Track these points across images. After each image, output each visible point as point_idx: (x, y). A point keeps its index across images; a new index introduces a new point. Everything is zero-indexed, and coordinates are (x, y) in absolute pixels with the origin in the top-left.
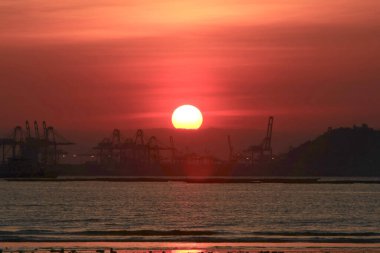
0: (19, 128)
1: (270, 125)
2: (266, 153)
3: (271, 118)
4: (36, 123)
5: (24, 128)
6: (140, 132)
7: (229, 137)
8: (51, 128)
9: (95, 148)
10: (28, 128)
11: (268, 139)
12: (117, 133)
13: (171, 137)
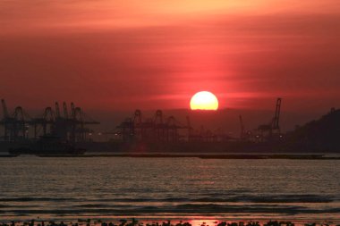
0: (49, 108)
1: (278, 106)
2: (275, 131)
3: (279, 99)
4: (64, 104)
5: (54, 108)
6: (159, 113)
7: (240, 117)
8: (78, 109)
9: (118, 127)
10: (58, 109)
11: (276, 118)
12: (138, 113)
13: (188, 117)
